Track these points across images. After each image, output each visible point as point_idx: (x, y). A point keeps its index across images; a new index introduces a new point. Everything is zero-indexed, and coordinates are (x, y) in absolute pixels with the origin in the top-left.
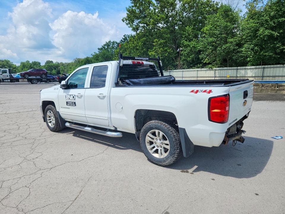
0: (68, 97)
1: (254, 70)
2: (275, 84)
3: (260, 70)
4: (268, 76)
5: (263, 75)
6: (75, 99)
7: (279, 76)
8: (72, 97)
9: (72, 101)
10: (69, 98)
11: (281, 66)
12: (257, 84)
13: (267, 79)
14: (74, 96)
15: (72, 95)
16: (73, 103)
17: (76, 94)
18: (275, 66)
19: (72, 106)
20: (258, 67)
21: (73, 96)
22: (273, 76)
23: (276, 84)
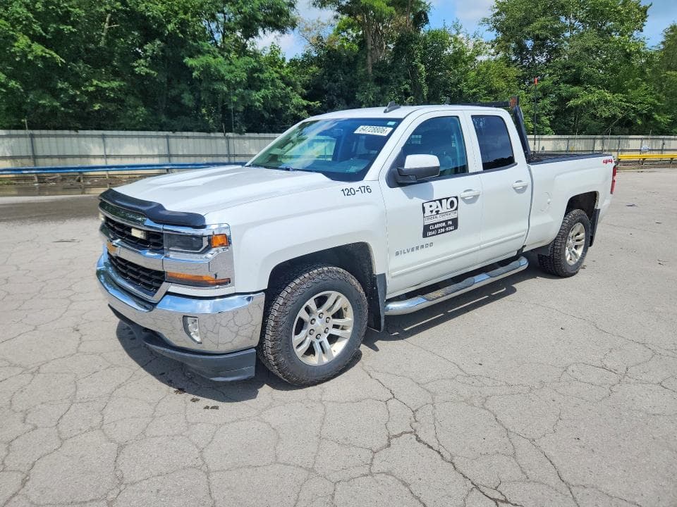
0: (434, 208)
1: (6, 140)
2: (78, 174)
3: (23, 140)
4: (48, 157)
5: (33, 153)
6: (456, 209)
7: (73, 157)
8: (446, 204)
9: (446, 218)
10: (437, 212)
11: (73, 132)
12: (23, 175)
13: (48, 163)
14: (455, 200)
15: (447, 199)
16: (450, 223)
17: (461, 194)
18: (59, 132)
19: (446, 232)
20: (14, 132)
21: (449, 200)
22: (59, 157)
23: (80, 172)
